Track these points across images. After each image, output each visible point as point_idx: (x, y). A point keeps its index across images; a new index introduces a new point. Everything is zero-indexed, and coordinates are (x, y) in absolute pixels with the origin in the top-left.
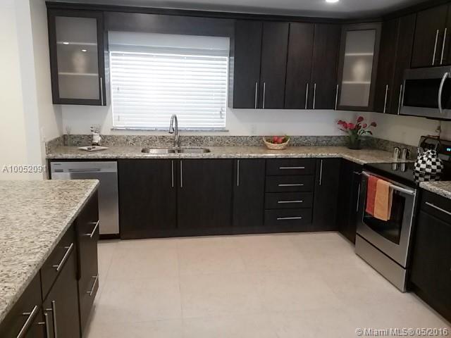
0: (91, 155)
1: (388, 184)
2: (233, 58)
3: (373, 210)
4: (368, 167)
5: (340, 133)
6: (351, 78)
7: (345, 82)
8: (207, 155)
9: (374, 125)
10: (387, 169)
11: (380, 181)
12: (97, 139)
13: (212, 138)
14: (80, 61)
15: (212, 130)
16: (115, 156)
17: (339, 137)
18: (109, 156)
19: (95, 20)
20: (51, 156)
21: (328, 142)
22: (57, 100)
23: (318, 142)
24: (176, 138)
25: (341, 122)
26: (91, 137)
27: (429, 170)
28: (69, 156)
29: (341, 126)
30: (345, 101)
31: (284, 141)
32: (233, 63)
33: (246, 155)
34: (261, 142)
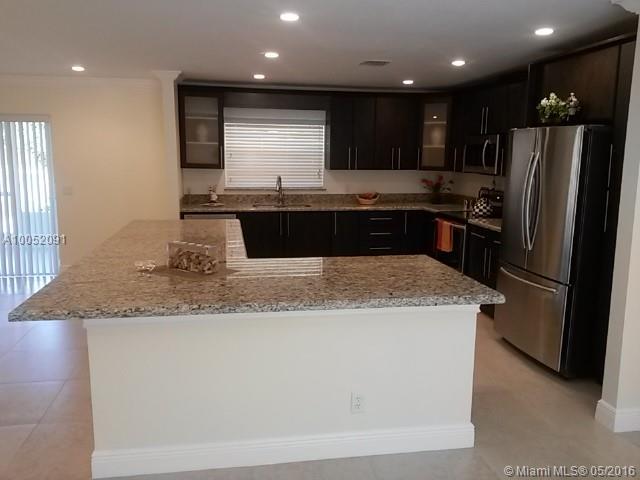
0: (210, 210)
1: (450, 224)
2: (329, 127)
3: (440, 246)
4: (439, 215)
5: (424, 191)
6: (430, 143)
7: (425, 146)
8: (308, 209)
9: (451, 182)
10: (459, 216)
11: (445, 223)
12: (214, 197)
13: (311, 196)
14: (203, 132)
15: (311, 189)
16: (234, 209)
17: (424, 194)
18: (229, 209)
19: (216, 100)
20: (184, 210)
21: (414, 198)
22: (185, 164)
23: (405, 198)
24: (281, 195)
25: (424, 181)
26: (209, 196)
27: (481, 213)
28: (199, 210)
29: (424, 184)
30: (426, 162)
31: (375, 197)
32: (329, 130)
33: (342, 208)
34: (353, 199)
